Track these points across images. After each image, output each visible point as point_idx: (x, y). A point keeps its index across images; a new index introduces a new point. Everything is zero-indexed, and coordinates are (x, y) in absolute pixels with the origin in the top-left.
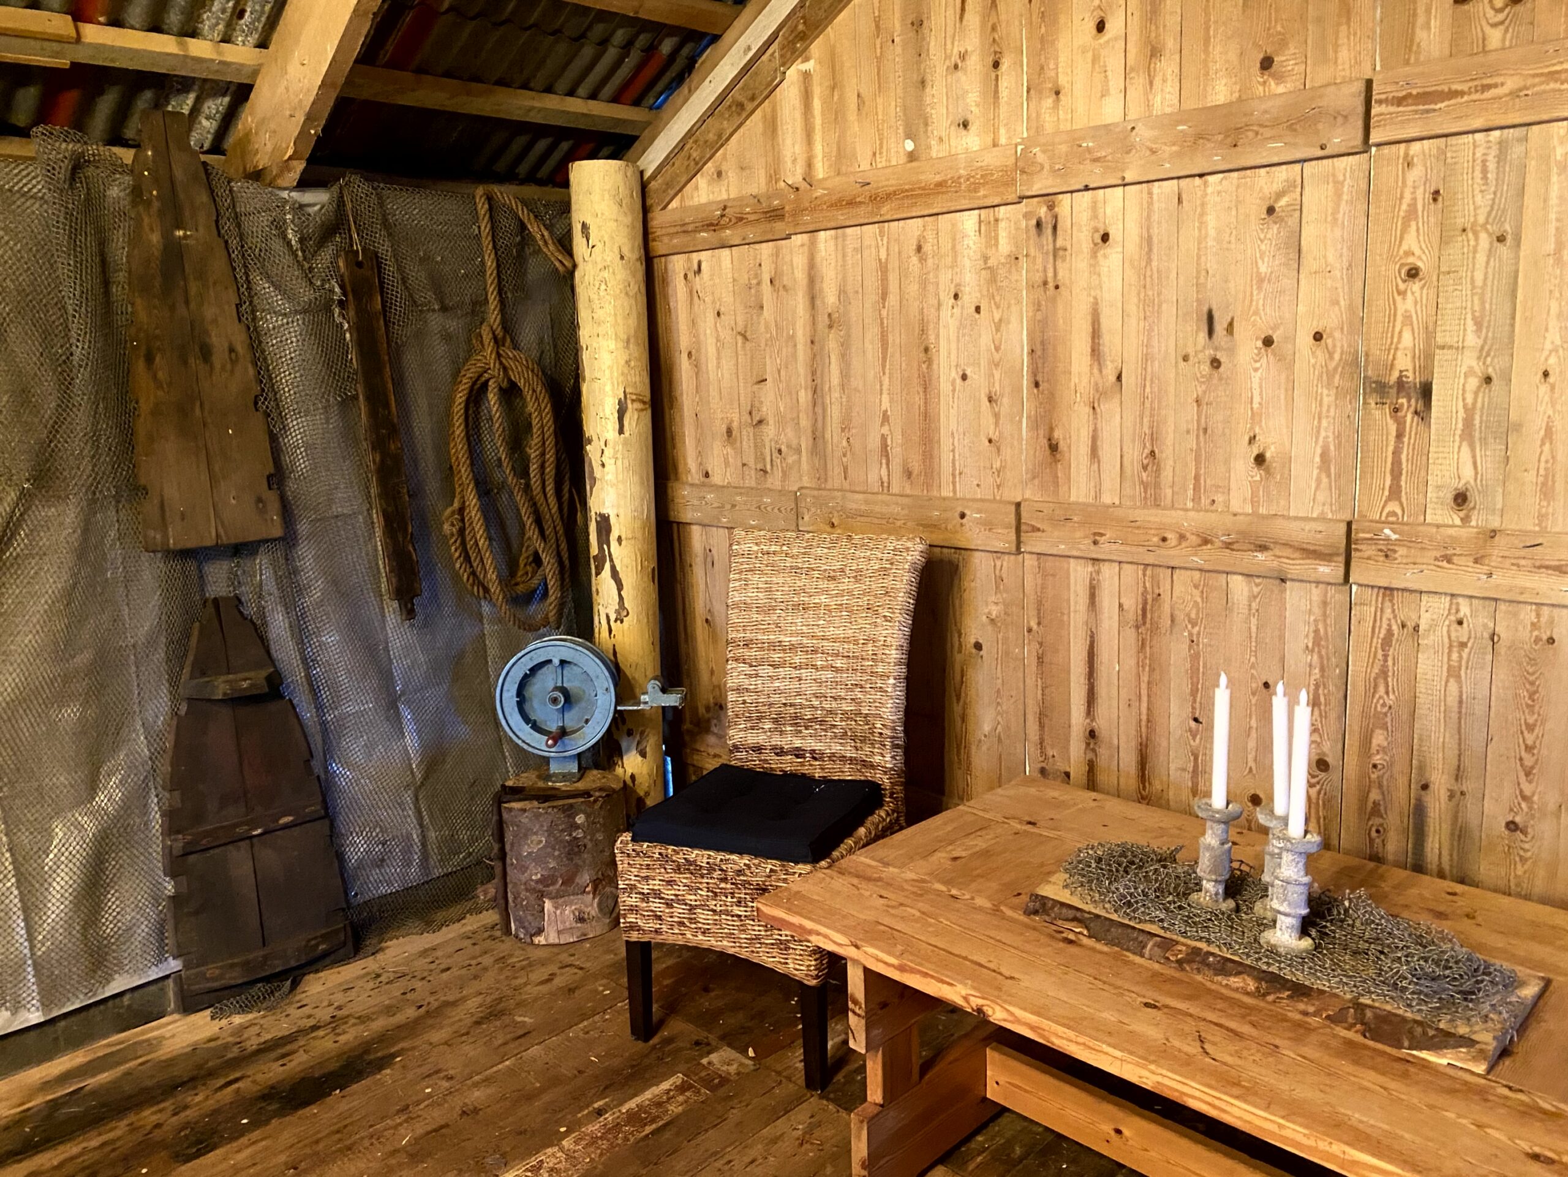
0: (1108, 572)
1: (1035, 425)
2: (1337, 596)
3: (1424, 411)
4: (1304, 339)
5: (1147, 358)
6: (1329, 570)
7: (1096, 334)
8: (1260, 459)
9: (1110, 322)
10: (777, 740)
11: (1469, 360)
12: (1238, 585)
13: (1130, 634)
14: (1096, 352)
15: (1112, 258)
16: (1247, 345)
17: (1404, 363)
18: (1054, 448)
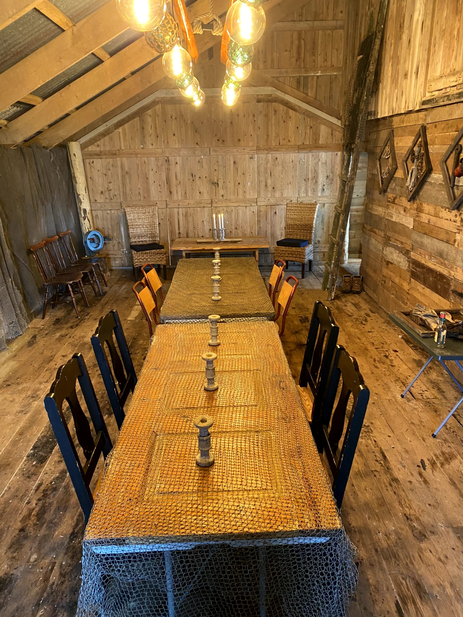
0: (180, 209)
1: (167, 189)
2: (210, 209)
3: (218, 186)
4: (204, 177)
5: (184, 180)
6: (210, 206)
7: (176, 176)
8: (200, 192)
9: (178, 175)
10: (138, 240)
11: (222, 180)
12: (199, 209)
13: (184, 218)
14: (176, 179)
15: (178, 166)
16: (197, 178)
17: (216, 181)
18: (171, 192)
